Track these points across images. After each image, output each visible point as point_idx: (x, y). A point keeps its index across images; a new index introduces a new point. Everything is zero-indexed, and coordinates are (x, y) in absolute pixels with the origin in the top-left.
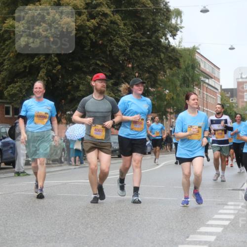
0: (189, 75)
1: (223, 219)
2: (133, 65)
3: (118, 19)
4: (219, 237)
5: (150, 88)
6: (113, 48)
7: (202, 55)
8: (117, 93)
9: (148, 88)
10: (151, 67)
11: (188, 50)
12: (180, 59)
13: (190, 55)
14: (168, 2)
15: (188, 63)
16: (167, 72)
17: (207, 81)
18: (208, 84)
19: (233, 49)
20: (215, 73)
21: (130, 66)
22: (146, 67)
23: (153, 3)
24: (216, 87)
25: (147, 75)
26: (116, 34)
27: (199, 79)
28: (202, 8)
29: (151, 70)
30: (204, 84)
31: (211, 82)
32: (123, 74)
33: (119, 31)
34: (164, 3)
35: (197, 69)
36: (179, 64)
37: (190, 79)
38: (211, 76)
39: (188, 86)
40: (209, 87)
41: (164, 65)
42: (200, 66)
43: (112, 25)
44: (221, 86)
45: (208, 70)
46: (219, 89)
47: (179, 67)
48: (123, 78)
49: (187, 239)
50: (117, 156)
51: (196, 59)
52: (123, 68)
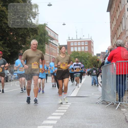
0: (43, 38)
1: (60, 112)
2: (13, 33)
3: (5, 9)
4: (58, 121)
5: (22, 45)
6: (3, 24)
7: (49, 28)
8: (5, 48)
9: (21, 45)
10: (22, 34)
11: (42, 25)
12: (38, 30)
13: (42, 28)
14: (31, 1)
15: (42, 32)
16: (31, 37)
17: (52, 41)
18: (52, 43)
19: (65, 24)
20: (56, 37)
21: (12, 34)
22: (20, 35)
23: (23, 1)
24: (56, 44)
25: (21, 38)
26: (4, 17)
27: (48, 40)
28: (48, 4)
29: (23, 36)
30: (50, 43)
31: (54, 42)
32: (8, 38)
33: (5, 15)
34: (29, 1)
35: (46, 35)
36: (37, 33)
37: (43, 40)
38: (54, 38)
39: (42, 44)
40: (53, 44)
41: (29, 33)
42: (48, 33)
43: (2, 12)
44: (59, 44)
45: (52, 36)
46: (58, 45)
47: (37, 34)
48: (8, 40)
49: (42, 123)
50: (5, 81)
51: (46, 30)
52: (8, 35)
